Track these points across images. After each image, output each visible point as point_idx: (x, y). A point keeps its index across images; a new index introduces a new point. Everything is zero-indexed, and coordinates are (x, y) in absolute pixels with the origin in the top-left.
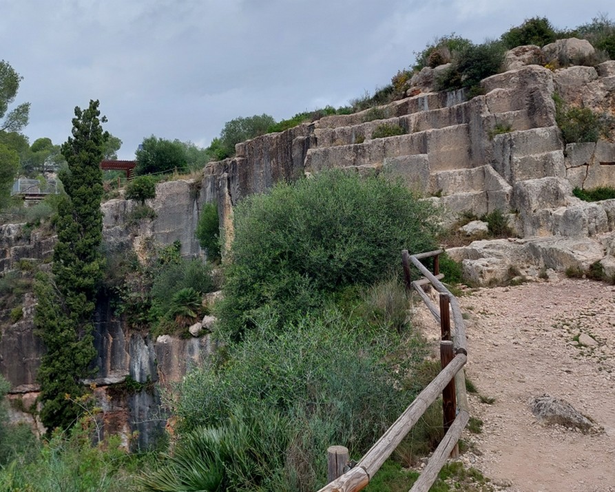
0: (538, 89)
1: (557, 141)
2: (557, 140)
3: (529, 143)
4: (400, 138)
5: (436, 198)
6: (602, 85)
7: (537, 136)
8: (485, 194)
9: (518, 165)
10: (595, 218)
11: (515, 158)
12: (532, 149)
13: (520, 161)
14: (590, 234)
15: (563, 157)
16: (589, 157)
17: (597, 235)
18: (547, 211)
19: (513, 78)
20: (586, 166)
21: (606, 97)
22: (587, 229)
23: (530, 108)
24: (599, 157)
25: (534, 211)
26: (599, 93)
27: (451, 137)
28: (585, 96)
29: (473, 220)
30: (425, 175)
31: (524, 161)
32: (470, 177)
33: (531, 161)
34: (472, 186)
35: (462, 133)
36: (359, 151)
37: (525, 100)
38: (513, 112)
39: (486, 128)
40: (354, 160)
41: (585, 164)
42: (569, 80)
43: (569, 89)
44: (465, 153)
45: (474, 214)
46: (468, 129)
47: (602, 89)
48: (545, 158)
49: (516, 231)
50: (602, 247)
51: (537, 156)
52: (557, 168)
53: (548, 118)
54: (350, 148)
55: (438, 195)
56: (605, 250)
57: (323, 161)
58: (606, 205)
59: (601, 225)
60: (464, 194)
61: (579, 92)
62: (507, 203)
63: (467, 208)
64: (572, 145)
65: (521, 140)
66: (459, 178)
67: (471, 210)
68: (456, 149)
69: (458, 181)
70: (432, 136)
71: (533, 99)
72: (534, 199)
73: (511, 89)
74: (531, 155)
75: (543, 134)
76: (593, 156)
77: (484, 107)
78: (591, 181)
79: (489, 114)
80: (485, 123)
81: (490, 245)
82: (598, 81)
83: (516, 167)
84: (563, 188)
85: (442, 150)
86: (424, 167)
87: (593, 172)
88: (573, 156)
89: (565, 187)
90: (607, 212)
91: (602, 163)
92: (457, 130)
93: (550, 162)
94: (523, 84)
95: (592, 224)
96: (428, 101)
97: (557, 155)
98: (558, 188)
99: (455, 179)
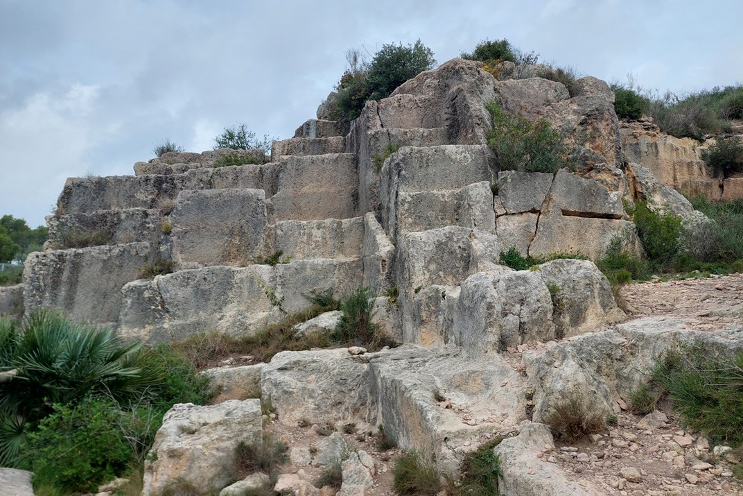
0: (462, 90)
1: (485, 171)
2: (486, 168)
3: (431, 170)
4: (241, 170)
5: (266, 267)
6: (575, 107)
7: (447, 158)
8: (361, 263)
9: (406, 205)
10: (522, 302)
11: (402, 193)
12: (438, 180)
13: (409, 199)
14: (503, 345)
15: (490, 193)
16: (541, 198)
17: (520, 348)
18: (437, 291)
19: (428, 80)
20: (534, 216)
21: (581, 124)
22: (495, 330)
23: (451, 126)
24: (561, 199)
25: (416, 291)
26: (571, 117)
27: (324, 170)
28: (548, 120)
29: (331, 310)
30: (256, 226)
31: (418, 200)
32: (339, 233)
33: (431, 202)
34: (341, 250)
35: (344, 167)
36: (164, 186)
37: (444, 113)
38: (421, 130)
39: (373, 153)
40: (153, 200)
41: (534, 211)
42: (521, 94)
43: (521, 108)
44: (346, 199)
45: (336, 297)
46: (356, 161)
47: (575, 112)
48: (460, 198)
49: (389, 330)
50: (525, 387)
51: (444, 193)
52: (477, 212)
53: (475, 135)
54: (147, 180)
55: (273, 261)
56: (530, 397)
57: (93, 199)
58: (550, 273)
59: (534, 322)
60: (319, 260)
61: (538, 113)
62: (382, 277)
63: (324, 286)
64: (509, 174)
65: (416, 163)
66: (317, 234)
67: (331, 291)
68: (332, 191)
69: (314, 239)
70: (289, 166)
71: (455, 111)
72: (419, 265)
73: (423, 97)
74: (435, 192)
75: (458, 156)
76: (548, 199)
77: (373, 118)
78: (544, 242)
79: (379, 128)
80: (372, 144)
81: (297, 363)
82: (569, 101)
83: (402, 210)
84: (478, 246)
85: (305, 189)
86: (255, 211)
87: (548, 227)
88: (510, 193)
89: (483, 243)
90: (553, 290)
91: (565, 213)
92: (336, 161)
93: (466, 202)
94: (442, 88)
95: (510, 317)
96: (317, 129)
97: (480, 190)
98: (470, 247)
99: (310, 235)
